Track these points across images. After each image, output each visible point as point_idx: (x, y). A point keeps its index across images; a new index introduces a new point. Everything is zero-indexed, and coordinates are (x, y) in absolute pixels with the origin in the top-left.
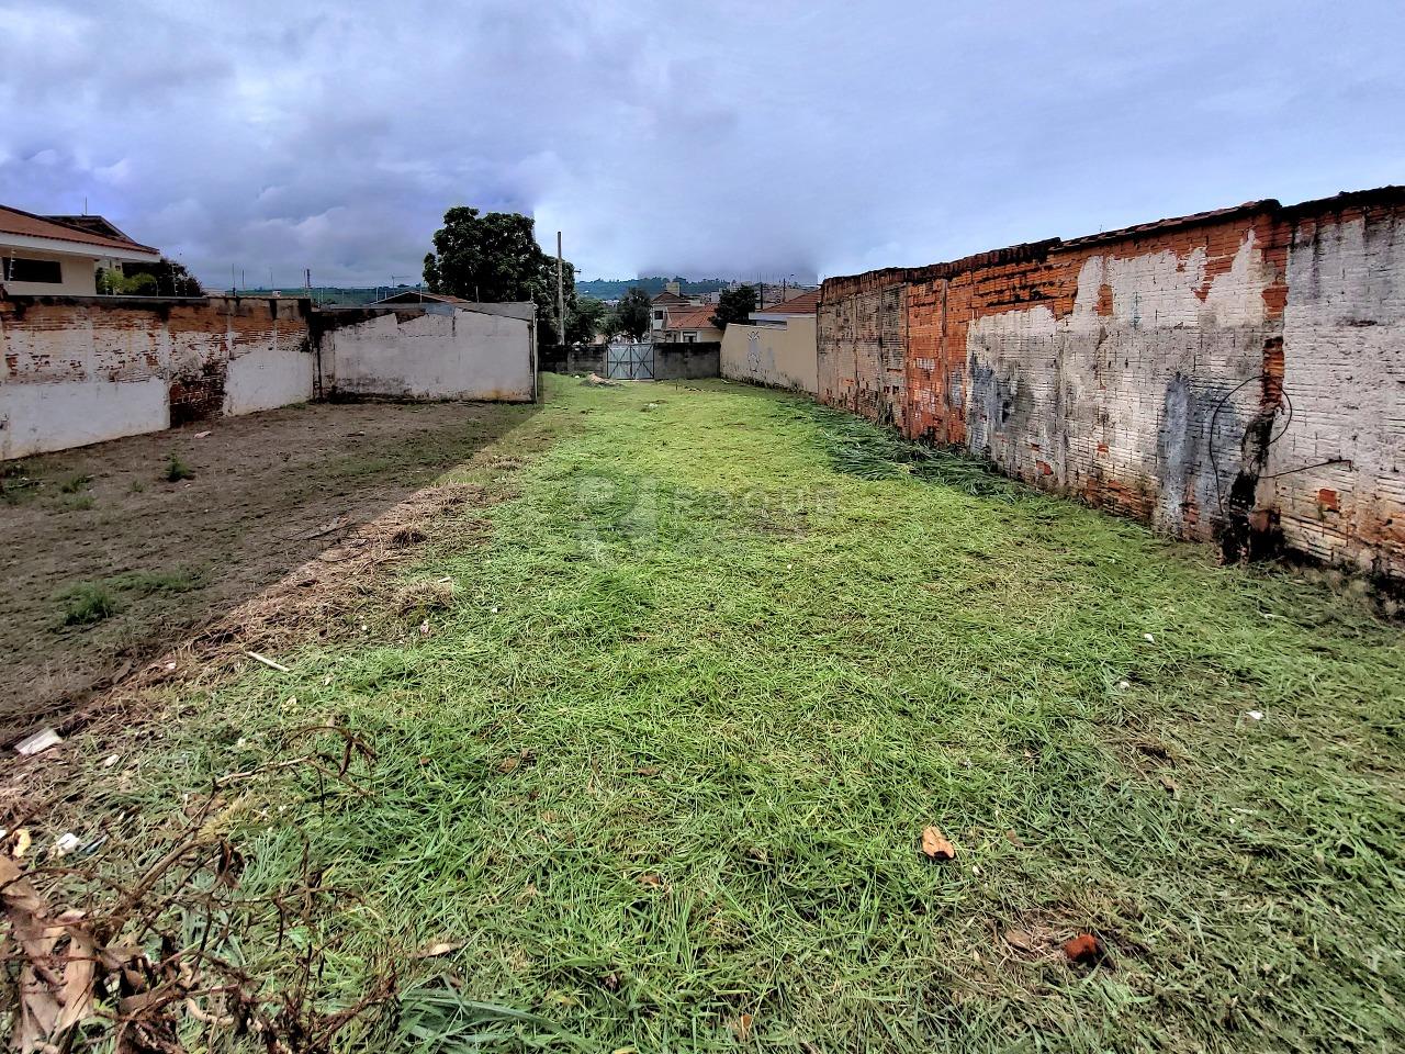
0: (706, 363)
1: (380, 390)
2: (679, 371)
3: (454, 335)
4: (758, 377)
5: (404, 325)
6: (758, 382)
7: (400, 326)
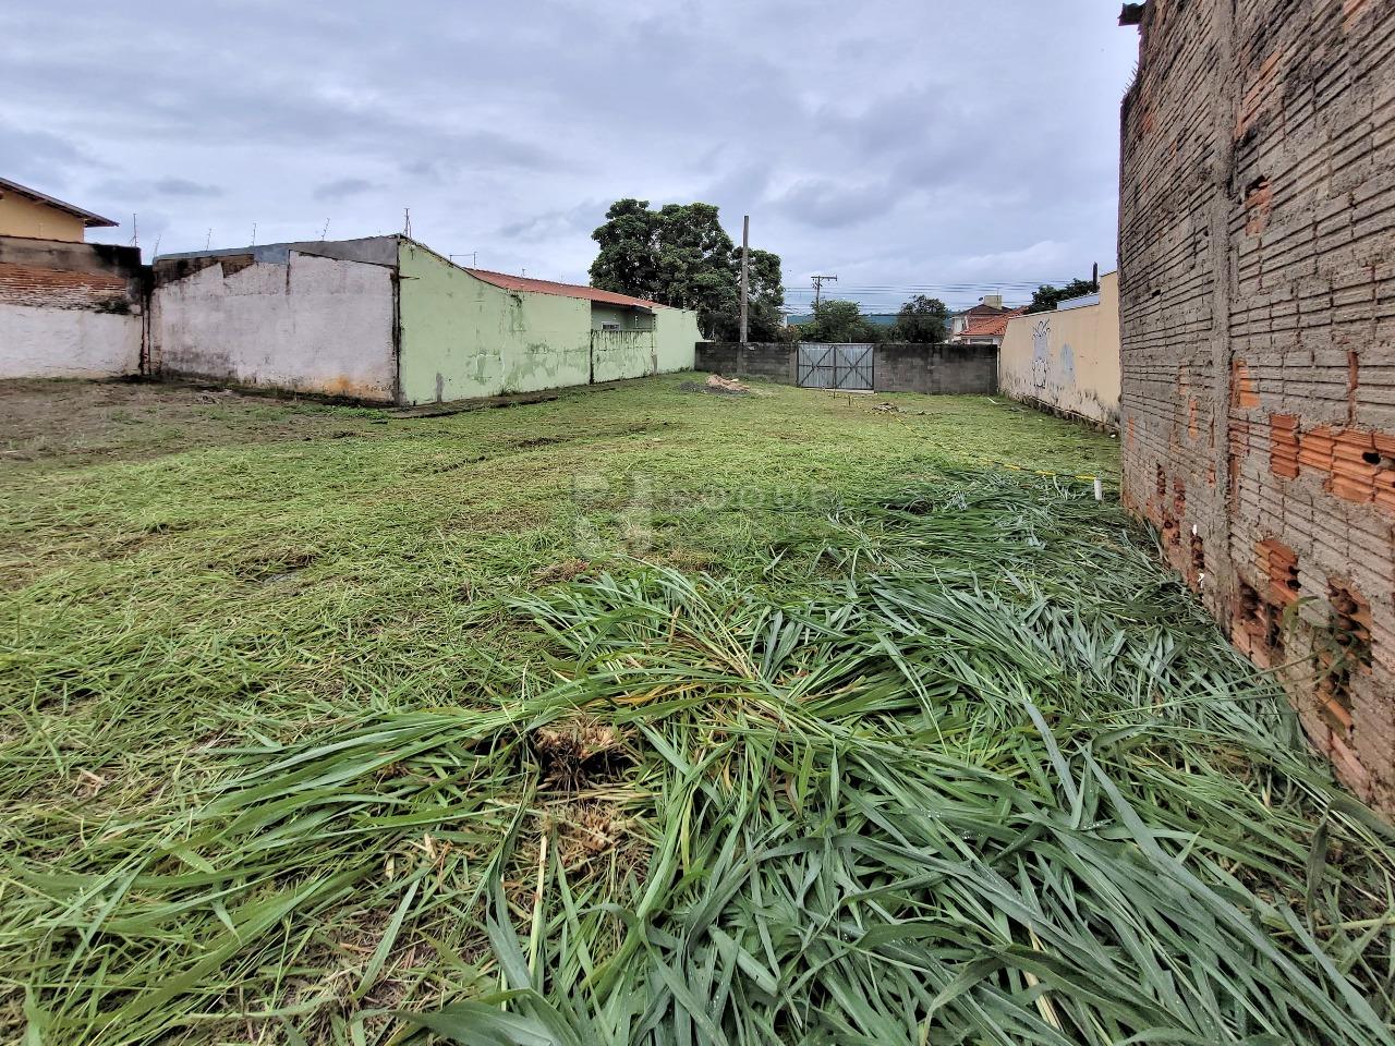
0: (970, 372)
1: (203, 369)
2: (916, 383)
3: (288, 292)
4: (1045, 397)
5: (231, 279)
6: (1044, 406)
7: (226, 281)
